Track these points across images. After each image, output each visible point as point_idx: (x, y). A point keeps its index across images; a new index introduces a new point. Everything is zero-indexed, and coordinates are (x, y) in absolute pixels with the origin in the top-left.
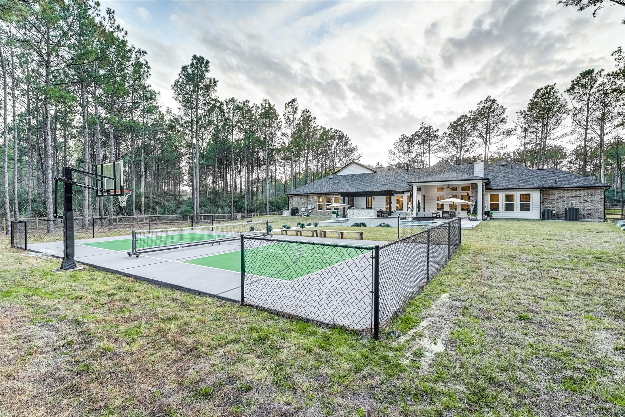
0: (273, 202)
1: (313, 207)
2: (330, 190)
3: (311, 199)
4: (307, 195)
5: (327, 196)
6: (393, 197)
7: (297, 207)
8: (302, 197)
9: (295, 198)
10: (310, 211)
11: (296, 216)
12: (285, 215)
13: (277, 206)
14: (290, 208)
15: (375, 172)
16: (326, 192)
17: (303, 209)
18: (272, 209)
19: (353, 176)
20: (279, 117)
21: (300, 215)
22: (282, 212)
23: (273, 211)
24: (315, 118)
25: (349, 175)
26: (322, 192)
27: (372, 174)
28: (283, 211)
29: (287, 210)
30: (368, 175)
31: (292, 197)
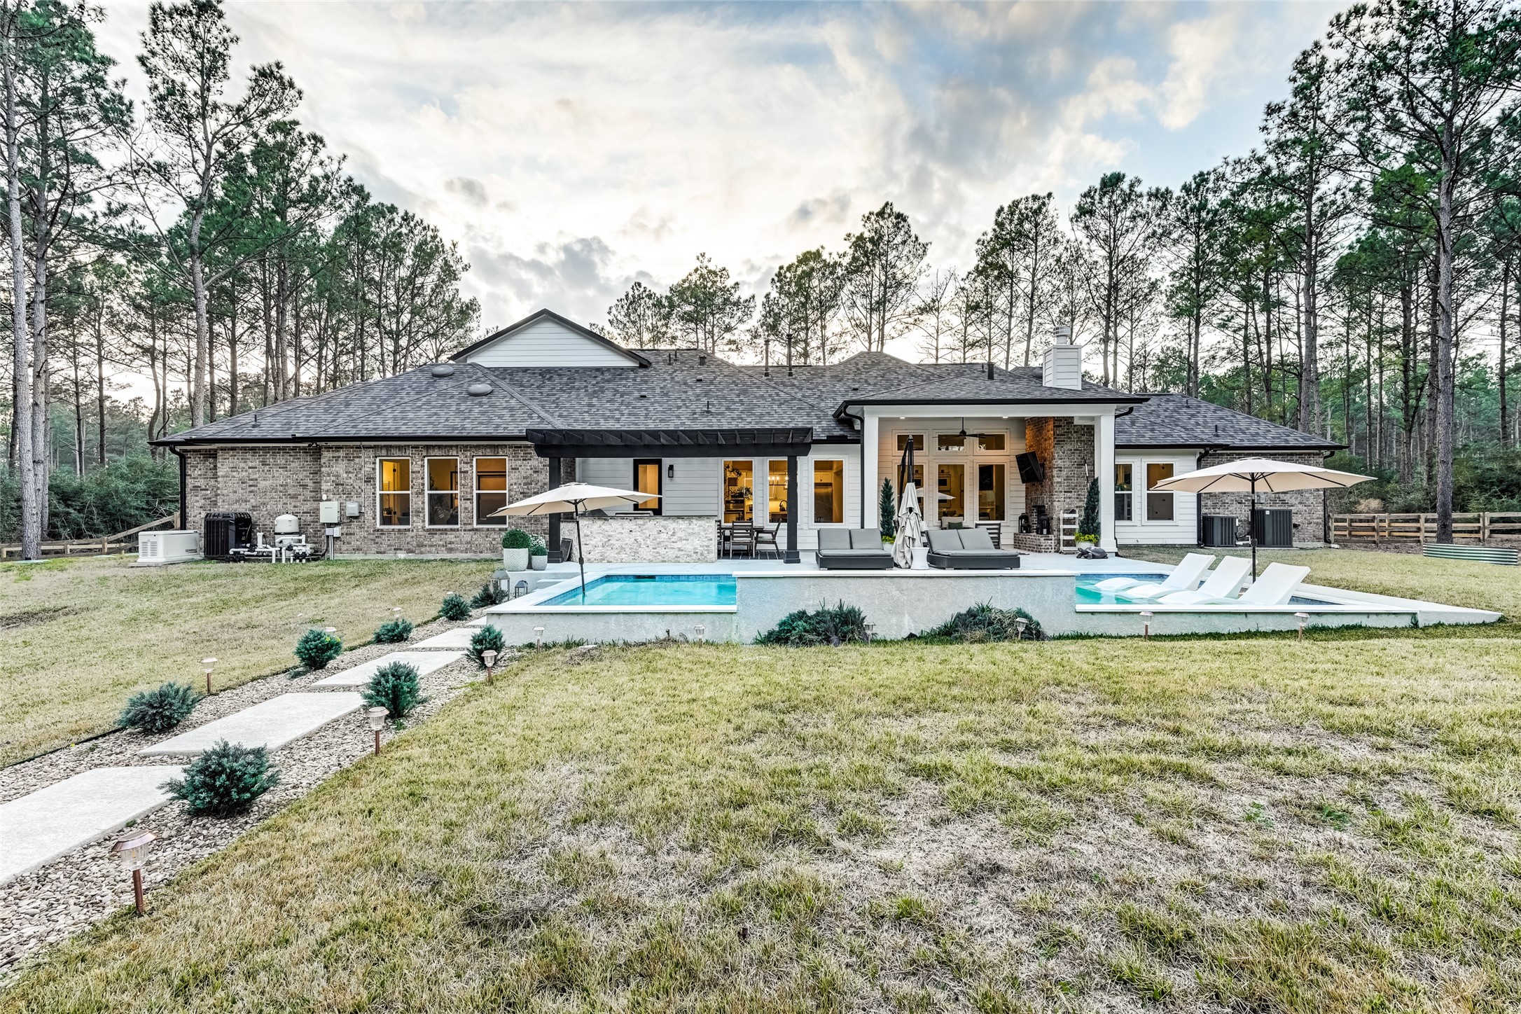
0: (79, 492)
1: (352, 508)
2: (457, 422)
3: (336, 467)
4: (314, 446)
5: (438, 455)
6: (801, 460)
7: (242, 508)
8: (281, 460)
9: (225, 465)
10: (336, 532)
11: (237, 558)
12: (160, 558)
13: (103, 508)
14: (197, 513)
15: (644, 365)
16: (430, 431)
17: (286, 522)
18: (68, 521)
19: (546, 373)
20: (112, 75)
21: (266, 557)
22: (134, 537)
23: (78, 535)
24: (317, 139)
25: (525, 370)
26: (405, 430)
27: (633, 369)
28: (144, 537)
29: (168, 526)
30: (618, 372)
31: (213, 455)
